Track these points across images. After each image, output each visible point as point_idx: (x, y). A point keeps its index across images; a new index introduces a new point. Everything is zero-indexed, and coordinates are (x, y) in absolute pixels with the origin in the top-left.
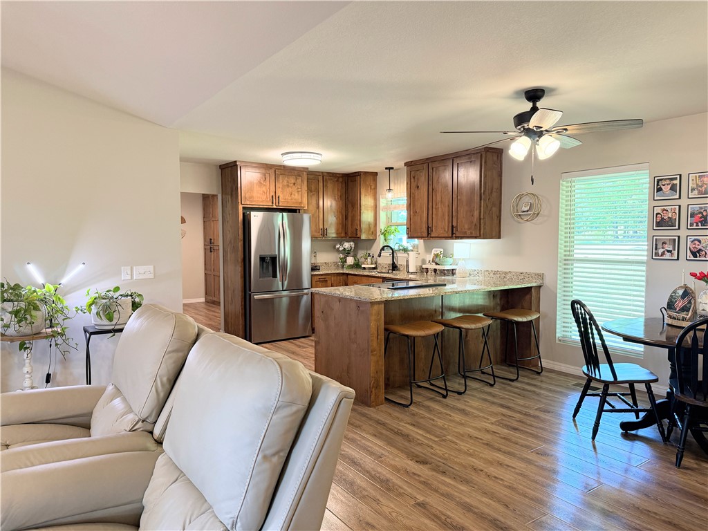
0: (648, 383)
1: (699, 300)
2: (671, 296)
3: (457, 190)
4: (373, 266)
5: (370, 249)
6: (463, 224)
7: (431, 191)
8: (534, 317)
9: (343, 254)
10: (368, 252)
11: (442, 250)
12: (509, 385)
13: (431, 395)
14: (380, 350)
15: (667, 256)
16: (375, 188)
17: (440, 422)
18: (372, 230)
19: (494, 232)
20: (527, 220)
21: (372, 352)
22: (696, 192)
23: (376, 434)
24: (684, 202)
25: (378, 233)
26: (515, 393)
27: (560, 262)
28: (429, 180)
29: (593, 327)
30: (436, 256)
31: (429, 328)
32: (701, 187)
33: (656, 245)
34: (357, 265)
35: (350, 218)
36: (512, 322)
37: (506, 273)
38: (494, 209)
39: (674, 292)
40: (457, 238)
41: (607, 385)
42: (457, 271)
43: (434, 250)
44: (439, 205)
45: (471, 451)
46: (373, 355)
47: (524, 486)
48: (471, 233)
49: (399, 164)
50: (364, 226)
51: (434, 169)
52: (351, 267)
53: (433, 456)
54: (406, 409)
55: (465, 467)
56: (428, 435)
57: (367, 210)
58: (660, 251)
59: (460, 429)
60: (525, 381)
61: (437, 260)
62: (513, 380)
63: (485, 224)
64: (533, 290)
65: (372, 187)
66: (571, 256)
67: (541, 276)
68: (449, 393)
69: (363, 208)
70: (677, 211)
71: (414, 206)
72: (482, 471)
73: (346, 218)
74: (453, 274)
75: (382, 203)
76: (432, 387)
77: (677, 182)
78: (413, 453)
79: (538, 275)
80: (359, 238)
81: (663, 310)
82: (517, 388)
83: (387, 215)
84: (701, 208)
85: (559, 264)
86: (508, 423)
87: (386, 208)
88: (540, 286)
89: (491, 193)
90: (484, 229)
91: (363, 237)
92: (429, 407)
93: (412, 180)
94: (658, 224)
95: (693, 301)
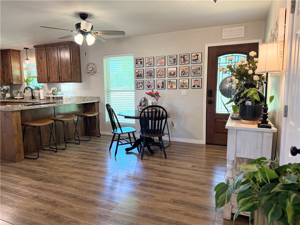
0: (133, 133)
1: (148, 102)
2: (141, 101)
3: (61, 61)
4: (22, 97)
5: (19, 89)
6: (65, 76)
7: (48, 60)
8: (96, 114)
9: (3, 92)
10: (18, 91)
11: (56, 88)
12: (86, 143)
13: (49, 152)
14: (20, 134)
15: (140, 88)
16: (20, 58)
17: (52, 162)
18: (20, 79)
19: (78, 79)
20: (91, 75)
21: (14, 136)
22: (148, 64)
23: (17, 173)
24: (145, 68)
25: (23, 81)
26: (88, 145)
27: (106, 92)
28: (47, 55)
29: (113, 114)
30: (53, 91)
31: (46, 122)
32: (149, 62)
33: (137, 84)
34: (12, 98)
35: (6, 73)
36: (86, 117)
37: (85, 97)
38: (78, 69)
39: (141, 100)
40: (62, 82)
41: (119, 135)
42: (63, 98)
43: (52, 88)
44: (53, 67)
45: (64, 171)
46: (15, 137)
47: (85, 179)
48: (68, 80)
49: (31, 46)
50: (14, 77)
51: (49, 50)
52: (9, 98)
53: (46, 176)
54: (36, 160)
55: (60, 177)
56: (45, 169)
57: (16, 69)
58: (138, 86)
59: (61, 163)
60: (93, 140)
61: (54, 93)
62: (88, 141)
63: (74, 76)
64: (96, 103)
65: (18, 58)
66: (109, 89)
67: (99, 98)
68: (58, 150)
69: (13, 68)
70: (143, 72)
71: (40, 67)
72: (68, 177)
73: (4, 73)
74: (62, 99)
75: (24, 66)
76: (51, 149)
77: (142, 60)
78: (36, 177)
79: (98, 97)
80: (12, 83)
81: (138, 106)
82: (90, 143)
83: (27, 72)
84: (150, 70)
85: (105, 92)
86: (83, 157)
87: (27, 69)
88: (99, 102)
89: (76, 62)
90: (74, 78)
91: (15, 83)
92: (47, 157)
93: (38, 54)
94: (137, 76)
95: (147, 103)
